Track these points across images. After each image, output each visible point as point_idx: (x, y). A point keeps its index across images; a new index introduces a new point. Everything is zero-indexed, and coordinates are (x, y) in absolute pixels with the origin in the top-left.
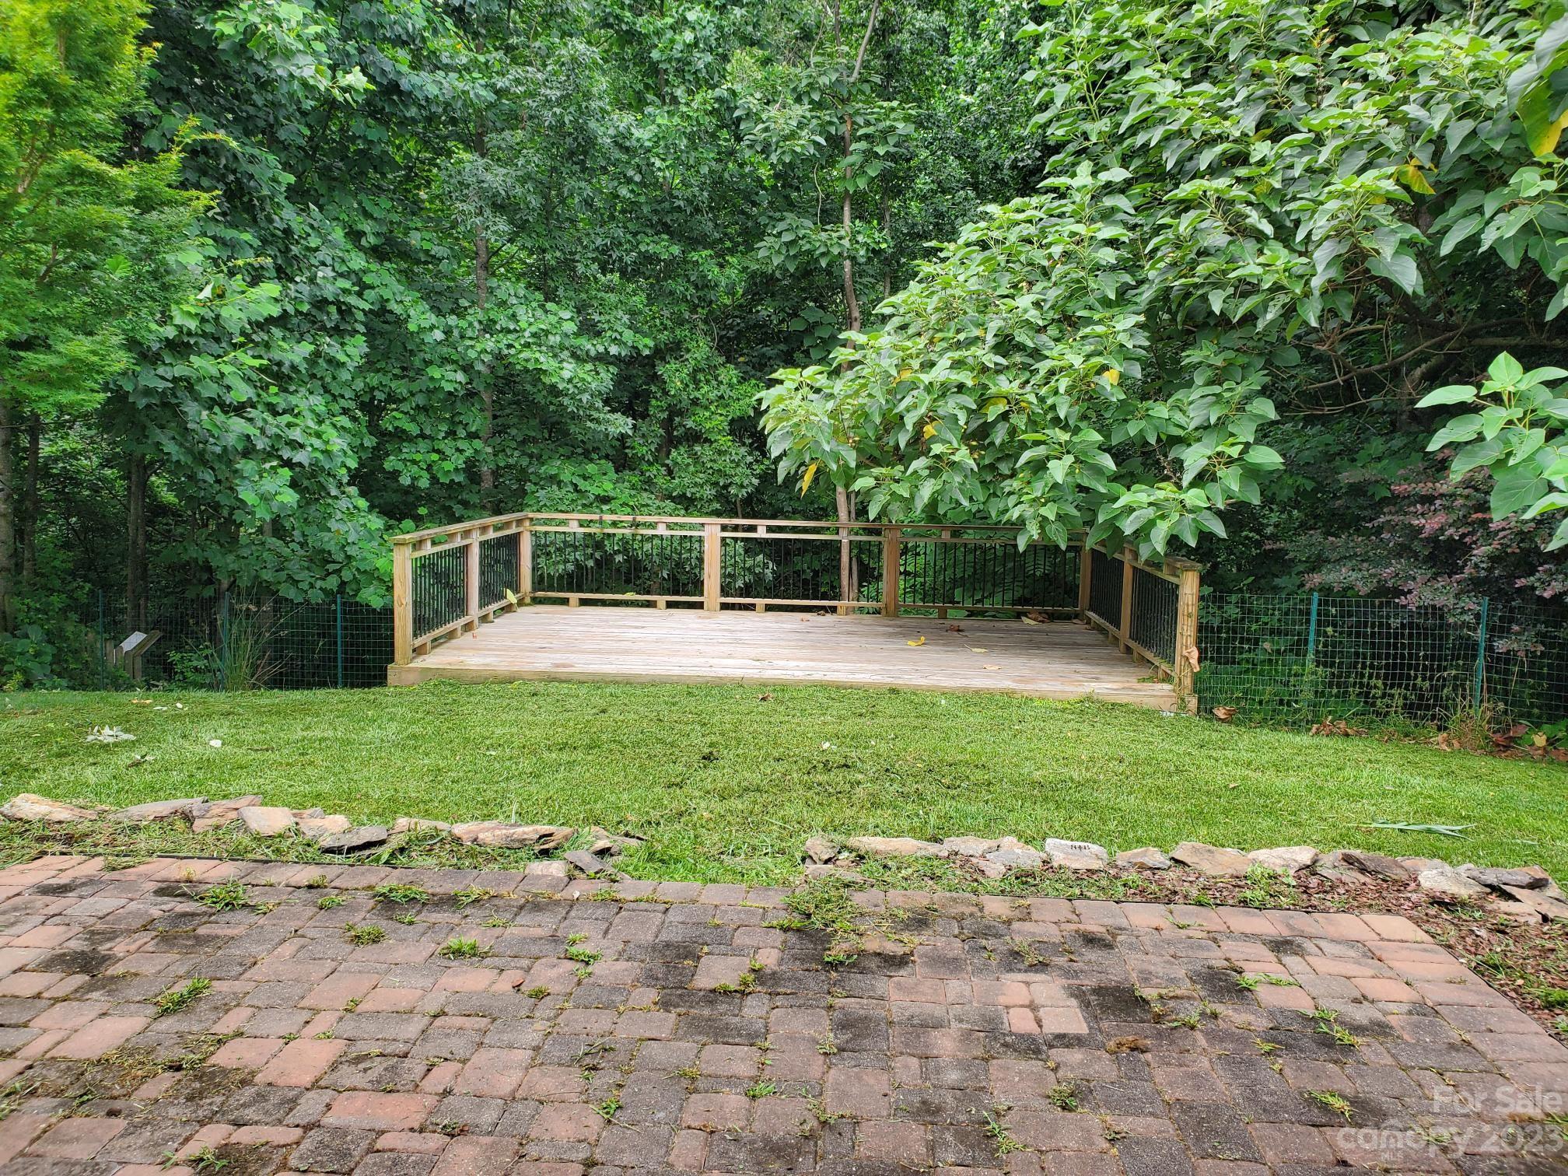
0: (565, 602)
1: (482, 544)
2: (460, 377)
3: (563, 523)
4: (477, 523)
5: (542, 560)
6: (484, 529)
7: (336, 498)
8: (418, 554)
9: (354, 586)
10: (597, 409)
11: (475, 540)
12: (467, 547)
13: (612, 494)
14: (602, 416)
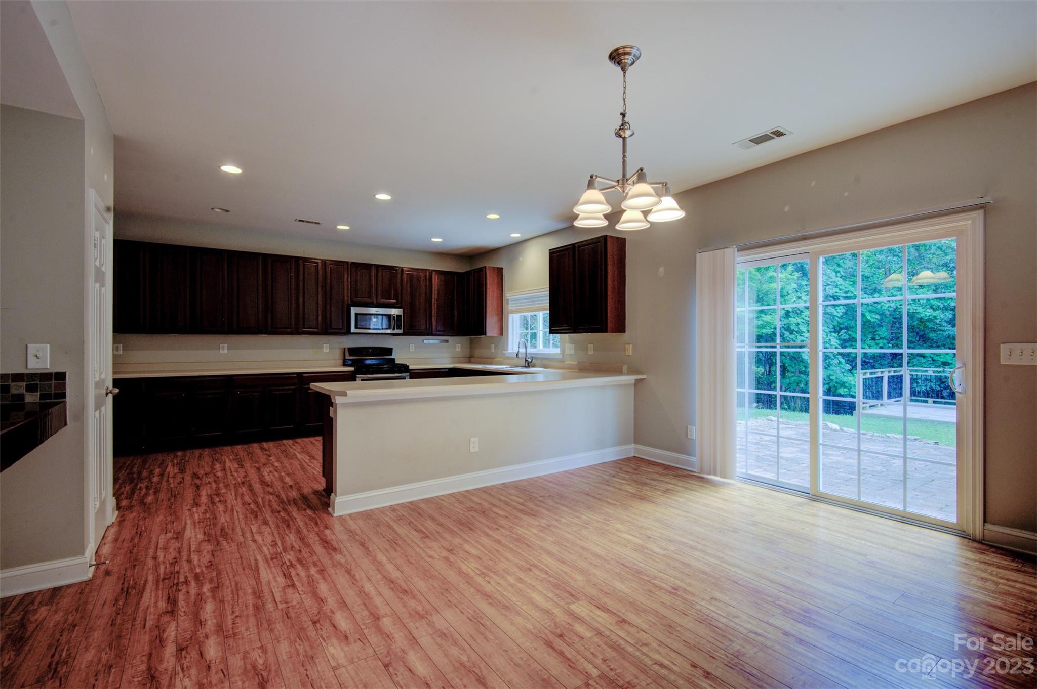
0: (926, 402)
1: (889, 377)
2: (878, 317)
3: (926, 371)
4: (887, 369)
5: (915, 385)
6: (889, 372)
7: (833, 359)
8: (865, 377)
9: (834, 389)
10: (944, 326)
11: (886, 376)
12: (882, 377)
13: (950, 362)
14: (946, 328)
